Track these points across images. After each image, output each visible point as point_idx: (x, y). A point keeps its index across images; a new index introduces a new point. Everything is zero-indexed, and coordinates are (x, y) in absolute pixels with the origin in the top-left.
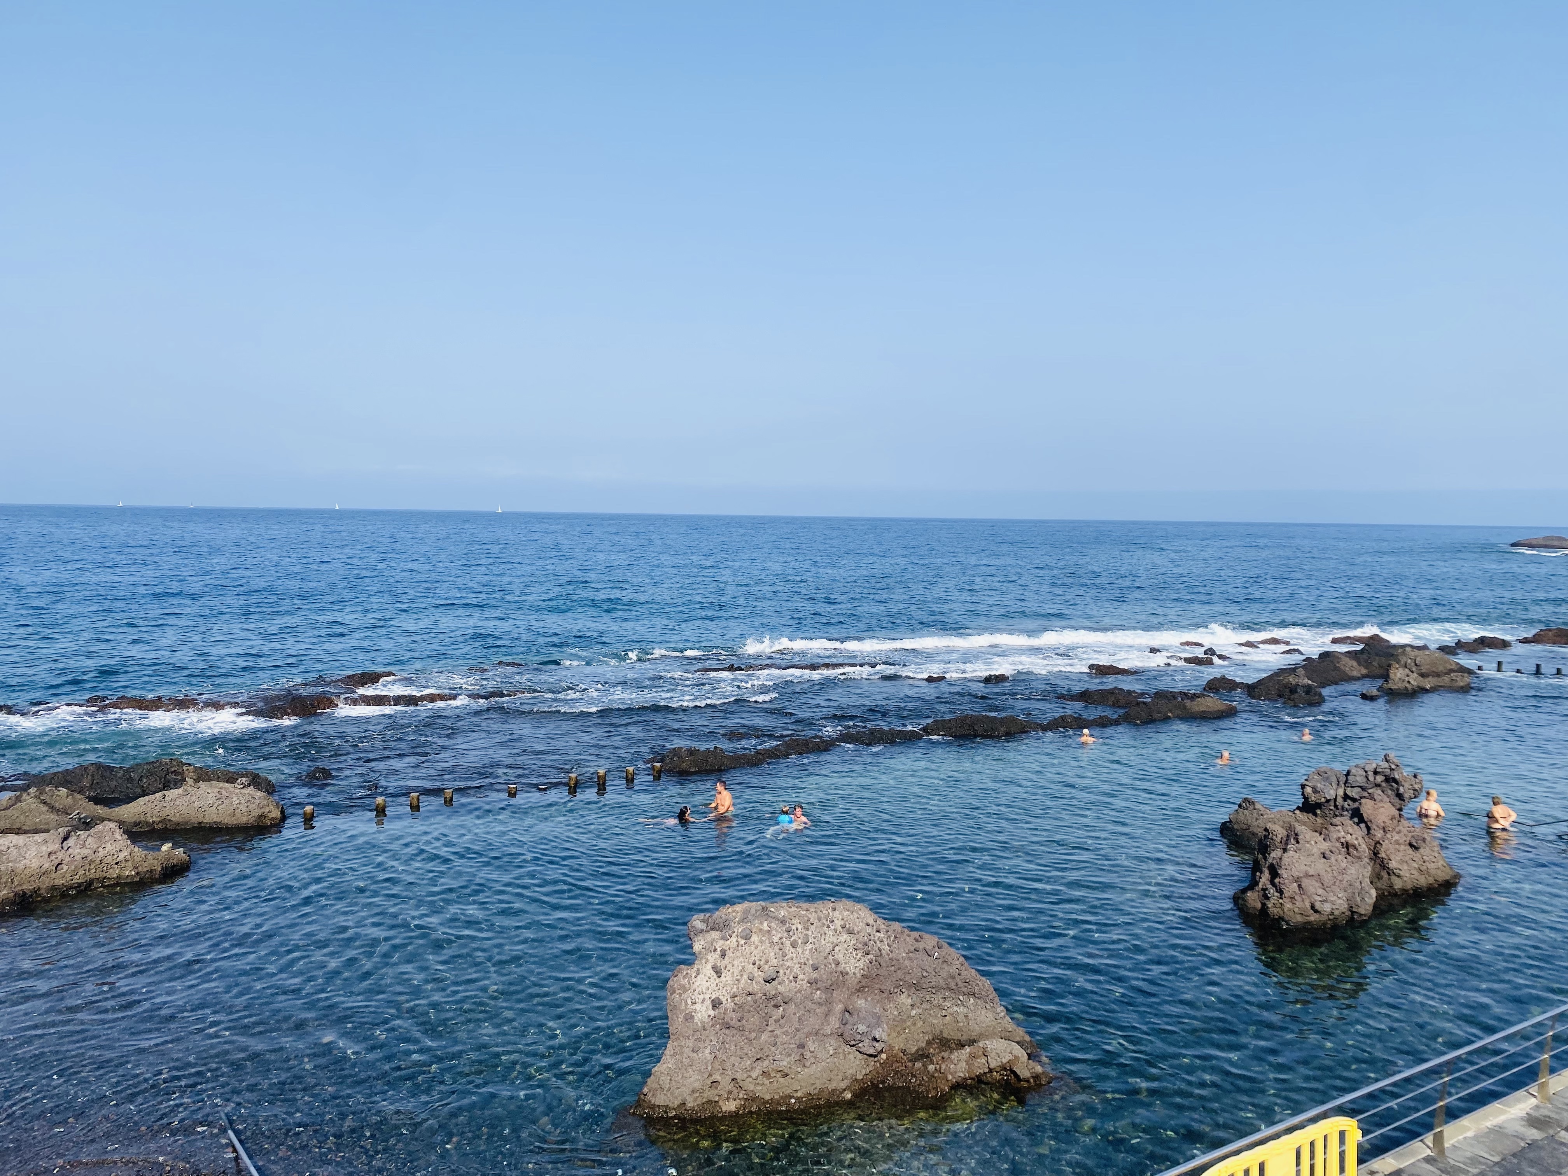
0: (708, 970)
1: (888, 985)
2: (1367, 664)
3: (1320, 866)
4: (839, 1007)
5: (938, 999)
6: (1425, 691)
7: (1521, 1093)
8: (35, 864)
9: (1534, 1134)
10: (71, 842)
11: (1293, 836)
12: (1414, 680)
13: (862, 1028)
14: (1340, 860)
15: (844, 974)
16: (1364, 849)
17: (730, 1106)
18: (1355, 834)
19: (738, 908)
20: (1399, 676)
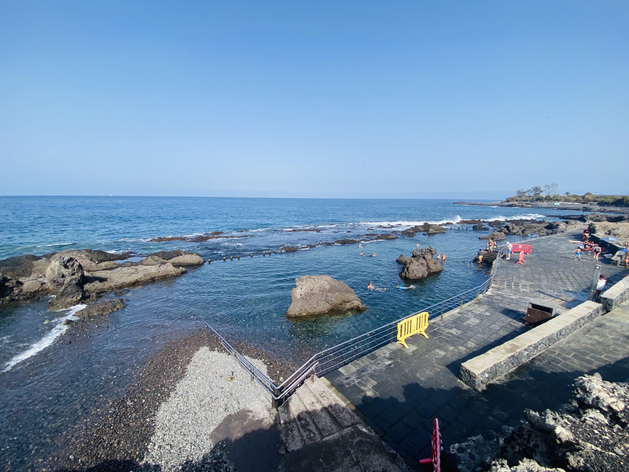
0: (299, 288)
1: (334, 291)
2: (424, 228)
3: (417, 268)
4: (325, 295)
5: (343, 293)
6: (436, 233)
7: (457, 308)
8: (154, 271)
9: (460, 315)
10: (161, 267)
11: (412, 262)
12: (434, 231)
13: (329, 299)
14: (421, 266)
15: (325, 289)
16: (426, 265)
17: (304, 314)
18: (424, 261)
19: (305, 276)
20: (431, 230)
